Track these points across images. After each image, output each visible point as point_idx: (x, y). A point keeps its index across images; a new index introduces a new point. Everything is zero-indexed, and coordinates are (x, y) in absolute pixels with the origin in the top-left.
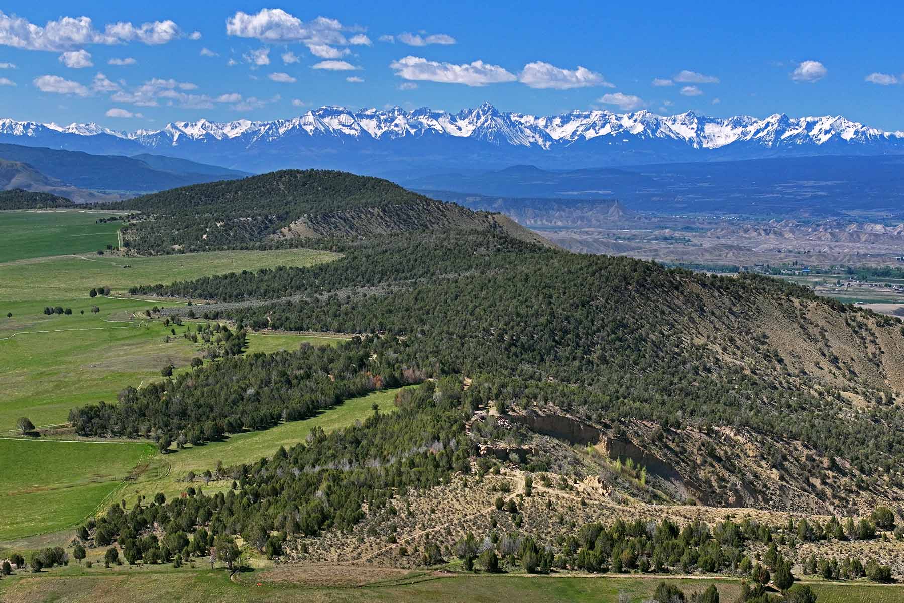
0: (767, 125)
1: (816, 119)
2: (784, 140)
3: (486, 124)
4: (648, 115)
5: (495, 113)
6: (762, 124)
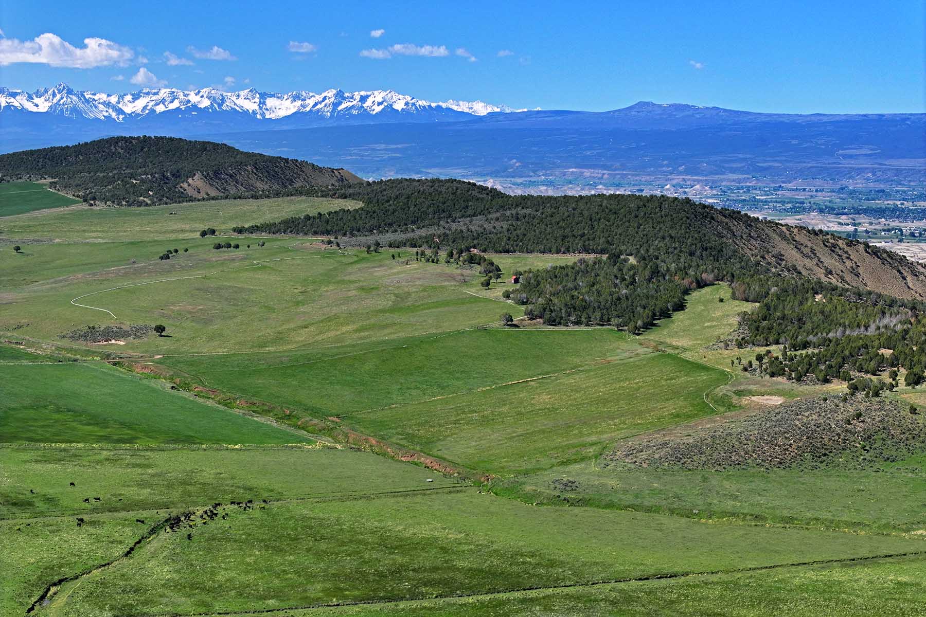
0: (324, 99)
1: (369, 93)
2: (340, 110)
3: (62, 101)
4: (213, 92)
5: (70, 92)
6: (319, 98)
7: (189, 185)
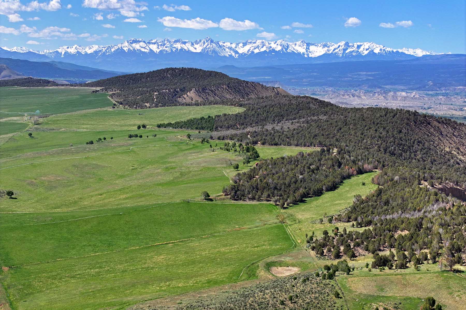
0: (339, 47)
1: (362, 44)
2: (347, 53)
3: (208, 47)
4: (283, 42)
5: (212, 41)
6: (336, 46)
7: (187, 96)
